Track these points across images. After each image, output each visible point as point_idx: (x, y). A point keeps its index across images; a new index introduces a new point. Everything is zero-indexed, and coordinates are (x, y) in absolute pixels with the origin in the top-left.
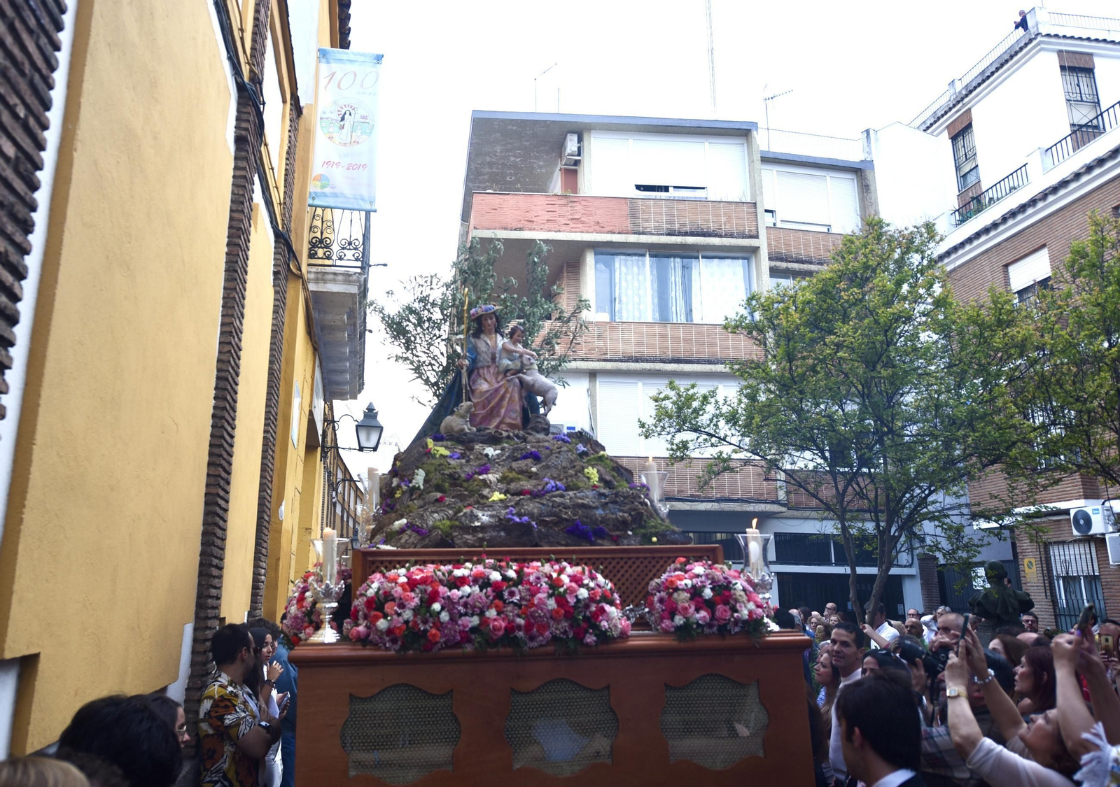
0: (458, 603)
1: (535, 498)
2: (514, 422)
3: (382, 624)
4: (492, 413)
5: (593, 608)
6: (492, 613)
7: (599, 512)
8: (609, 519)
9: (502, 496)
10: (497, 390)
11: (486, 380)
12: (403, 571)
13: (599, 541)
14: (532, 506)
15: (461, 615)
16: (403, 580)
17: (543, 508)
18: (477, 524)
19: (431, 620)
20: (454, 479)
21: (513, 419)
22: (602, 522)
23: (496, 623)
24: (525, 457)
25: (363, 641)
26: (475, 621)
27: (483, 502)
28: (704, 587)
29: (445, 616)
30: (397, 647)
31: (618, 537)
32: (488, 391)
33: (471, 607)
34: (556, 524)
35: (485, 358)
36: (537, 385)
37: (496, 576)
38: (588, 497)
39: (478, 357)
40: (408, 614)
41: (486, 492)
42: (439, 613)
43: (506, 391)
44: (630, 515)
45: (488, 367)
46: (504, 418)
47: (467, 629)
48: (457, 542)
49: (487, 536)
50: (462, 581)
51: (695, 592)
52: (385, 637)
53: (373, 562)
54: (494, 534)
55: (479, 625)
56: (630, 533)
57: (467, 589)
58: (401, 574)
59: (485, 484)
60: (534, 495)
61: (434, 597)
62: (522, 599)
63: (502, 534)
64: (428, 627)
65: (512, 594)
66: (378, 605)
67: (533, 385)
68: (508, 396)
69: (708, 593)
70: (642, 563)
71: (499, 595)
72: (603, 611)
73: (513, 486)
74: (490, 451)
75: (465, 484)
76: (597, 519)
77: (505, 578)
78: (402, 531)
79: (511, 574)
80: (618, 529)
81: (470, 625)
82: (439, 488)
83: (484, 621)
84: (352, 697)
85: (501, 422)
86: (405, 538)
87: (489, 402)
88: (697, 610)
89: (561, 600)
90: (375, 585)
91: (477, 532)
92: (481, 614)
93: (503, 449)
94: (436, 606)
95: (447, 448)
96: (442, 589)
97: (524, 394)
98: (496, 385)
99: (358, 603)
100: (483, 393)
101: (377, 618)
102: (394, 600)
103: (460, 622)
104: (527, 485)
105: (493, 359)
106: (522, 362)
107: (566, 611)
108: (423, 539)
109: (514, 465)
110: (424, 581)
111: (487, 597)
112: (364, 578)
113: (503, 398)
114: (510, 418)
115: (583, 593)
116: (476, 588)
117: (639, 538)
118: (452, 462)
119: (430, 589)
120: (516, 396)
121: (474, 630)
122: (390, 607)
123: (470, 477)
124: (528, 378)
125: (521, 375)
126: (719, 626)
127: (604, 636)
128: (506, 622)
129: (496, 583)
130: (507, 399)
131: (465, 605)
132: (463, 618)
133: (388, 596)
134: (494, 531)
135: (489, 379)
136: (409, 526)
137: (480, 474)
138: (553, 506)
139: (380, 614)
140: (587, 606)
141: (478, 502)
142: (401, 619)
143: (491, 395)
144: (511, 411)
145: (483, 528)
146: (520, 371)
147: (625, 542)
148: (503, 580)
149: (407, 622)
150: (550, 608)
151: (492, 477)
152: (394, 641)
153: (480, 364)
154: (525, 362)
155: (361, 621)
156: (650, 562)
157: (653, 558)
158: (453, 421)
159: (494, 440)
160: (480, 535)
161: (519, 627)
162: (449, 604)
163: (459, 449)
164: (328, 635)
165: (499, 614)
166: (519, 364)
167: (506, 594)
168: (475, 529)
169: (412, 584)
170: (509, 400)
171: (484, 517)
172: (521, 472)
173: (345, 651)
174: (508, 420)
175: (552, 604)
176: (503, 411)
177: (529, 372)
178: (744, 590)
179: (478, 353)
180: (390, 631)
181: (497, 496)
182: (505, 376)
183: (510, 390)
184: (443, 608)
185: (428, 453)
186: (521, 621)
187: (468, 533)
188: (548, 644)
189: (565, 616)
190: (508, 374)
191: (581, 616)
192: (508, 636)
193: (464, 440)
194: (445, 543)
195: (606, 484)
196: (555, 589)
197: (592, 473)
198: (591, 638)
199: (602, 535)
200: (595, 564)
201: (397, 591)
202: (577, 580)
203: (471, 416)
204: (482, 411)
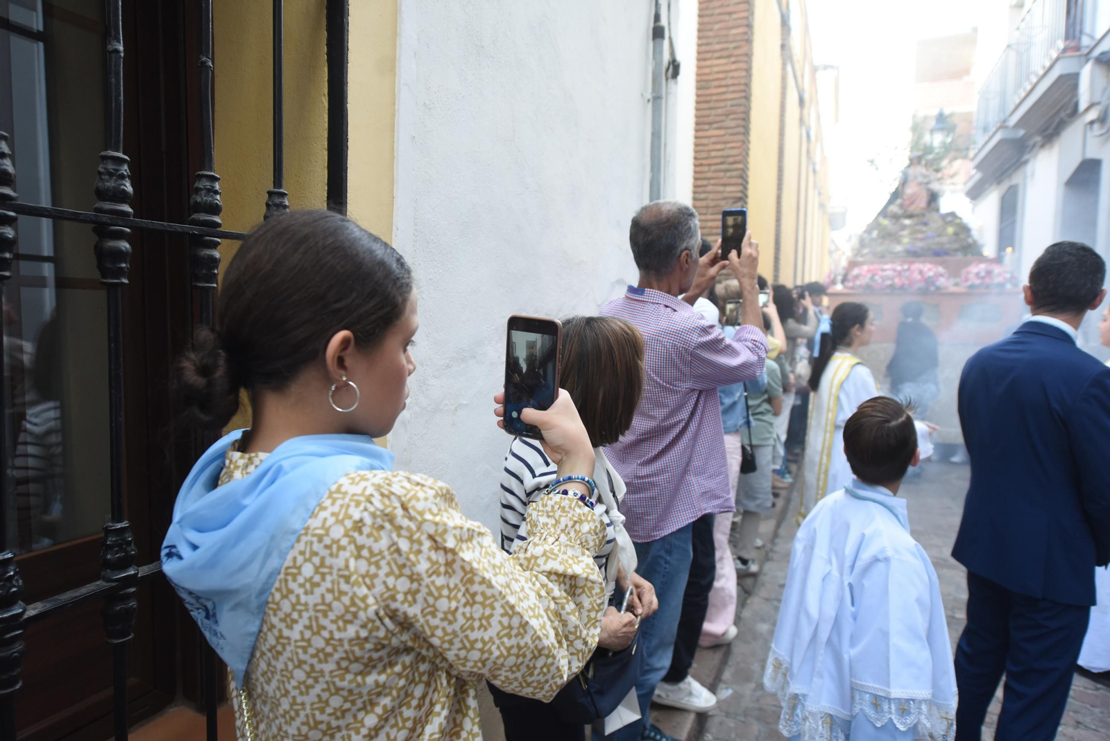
0: (885, 277)
2: (922, 207)
3: (858, 283)
5: (934, 279)
6: (897, 280)
7: (948, 245)
8: (950, 248)
9: (908, 240)
10: (916, 193)
13: (945, 256)
14: (919, 244)
15: (886, 281)
16: (866, 270)
17: (924, 244)
18: (896, 251)
19: (875, 282)
20: (890, 234)
22: (946, 249)
23: (898, 283)
24: (920, 224)
25: (852, 288)
26: (890, 282)
27: (899, 242)
29: (880, 281)
33: (888, 278)
34: (929, 250)
35: (912, 178)
36: (935, 189)
37: (899, 268)
38: (944, 239)
39: (908, 177)
40: (867, 280)
41: (901, 239)
42: (877, 280)
43: (919, 194)
44: (959, 246)
45: (913, 182)
46: (917, 205)
47: (887, 285)
48: (887, 257)
49: (900, 255)
50: (887, 270)
51: (977, 275)
52: (859, 287)
53: (856, 264)
54: (902, 254)
55: (892, 283)
57: (887, 273)
58: (865, 268)
59: (901, 236)
60: (922, 240)
61: (876, 275)
62: (908, 276)
63: (906, 254)
64: (874, 284)
65: (905, 274)
66: (857, 277)
67: (933, 189)
68: (921, 195)
69: (982, 274)
70: (961, 264)
71: (900, 274)
72: (938, 280)
73: (914, 236)
74: (907, 222)
75: (893, 236)
76: (944, 248)
78: (867, 254)
79: (905, 268)
82: (883, 238)
83: (894, 283)
85: (916, 207)
86: (867, 256)
87: (912, 198)
88: (977, 280)
89: (922, 276)
90: (855, 271)
92: (893, 280)
93: (912, 221)
94: (876, 278)
95: (888, 221)
96: (880, 273)
97: (929, 194)
98: (915, 190)
99: (850, 277)
100: (909, 195)
101: (856, 281)
102: (862, 276)
103: (885, 283)
104: (919, 236)
105: (916, 178)
106: (929, 179)
108: (874, 256)
109: (917, 228)
110: (873, 270)
111: (896, 275)
112: (852, 269)
113: (917, 196)
114: (921, 205)
115: (931, 274)
116: (892, 272)
118: (890, 227)
119: (875, 272)
120: (925, 195)
121: (890, 285)
122: (861, 278)
123: (896, 233)
124: (931, 186)
126: (985, 285)
127: (938, 288)
128: (902, 283)
129: (899, 271)
130: (919, 197)
133: (860, 275)
135: (912, 188)
137: (900, 231)
138: (928, 244)
140: (932, 278)
142: (864, 282)
143: (912, 194)
144: (922, 203)
145: (898, 252)
146: (927, 184)
148: (902, 270)
149: (866, 283)
151: (905, 233)
153: (909, 181)
154: (931, 179)
155: (850, 282)
156: (965, 264)
157: (966, 262)
158: (894, 209)
159: (910, 216)
160: (896, 254)
161: (906, 284)
162: (881, 277)
163: (894, 221)
164: (839, 287)
165: (899, 280)
166: (927, 180)
167: (903, 274)
168: (894, 252)
169: (869, 271)
170: (921, 197)
172: (919, 230)
173: (846, 291)
175: (919, 277)
176: (917, 202)
177: (932, 184)
179: (908, 175)
180: (860, 285)
181: (906, 240)
183: (921, 193)
184: (879, 278)
185: (880, 225)
187: (892, 254)
188: (917, 290)
189: (923, 281)
190: (922, 185)
191: (929, 281)
192: (902, 287)
193: (896, 217)
194: (882, 257)
195: (956, 234)
196: (921, 272)
197: (950, 230)
198: (932, 289)
199: (948, 254)
200: (940, 264)
201: (863, 273)
202: (930, 270)
203: (901, 206)
204: (908, 203)
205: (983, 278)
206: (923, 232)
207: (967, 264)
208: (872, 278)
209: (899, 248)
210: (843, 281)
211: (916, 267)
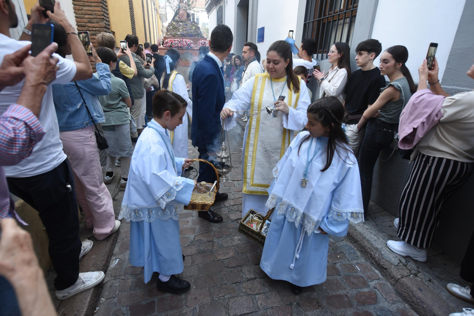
3: (167, 45)
4: (182, 17)
6: (179, 44)
7: (193, 33)
11: (181, 11)
12: (169, 39)
14: (185, 32)
19: (172, 45)
20: (176, 28)
25: (166, 47)
26: (177, 45)
27: (179, 31)
29: (174, 44)
33: (176, 44)
34: (188, 34)
35: (181, 7)
37: (179, 40)
38: (192, 31)
40: (170, 44)
44: (196, 33)
45: (182, 9)
50: (176, 40)
51: (202, 43)
53: (166, 38)
57: (176, 42)
59: (180, 29)
60: (186, 31)
61: (172, 42)
62: (182, 43)
63: (181, 35)
66: (167, 43)
69: (203, 43)
70: (197, 39)
71: (180, 42)
72: (191, 45)
73: (183, 29)
74: (181, 24)
80: (195, 35)
82: (174, 29)
89: (187, 43)
90: (166, 41)
95: (175, 23)
96: (174, 41)
98: (183, 12)
99: (165, 43)
104: (185, 29)
106: (186, 8)
107: (187, 45)
108: (171, 36)
109: (184, 26)
110: (172, 40)
111: (178, 42)
115: (189, 43)
117: (197, 37)
118: (175, 25)
120: (186, 14)
123: (178, 27)
124: (187, 11)
127: (191, 48)
130: (184, 15)
133: (168, 42)
136: (170, 34)
138: (188, 32)
143: (182, 14)
144: (185, 17)
145: (179, 35)
146: (186, 10)
151: (180, 28)
158: (176, 18)
159: (182, 22)
162: (174, 43)
163: (177, 23)
164: (162, 46)
169: (170, 41)
171: (179, 33)
173: (164, 48)
175: (185, 44)
181: (181, 30)
185: (173, 24)
186: (182, 45)
187: (177, 35)
188: (185, 48)
190: (184, 10)
191: (189, 45)
192: (181, 47)
193: (177, 22)
194: (174, 36)
195: (195, 29)
196: (186, 42)
197: (194, 28)
198: (190, 48)
199: (193, 36)
200: (191, 39)
201: (169, 41)
202: (188, 41)
203: (179, 18)
204: (181, 17)
205: (203, 44)
206: (186, 28)
207: (199, 40)
210: (163, 44)
211: (184, 40)
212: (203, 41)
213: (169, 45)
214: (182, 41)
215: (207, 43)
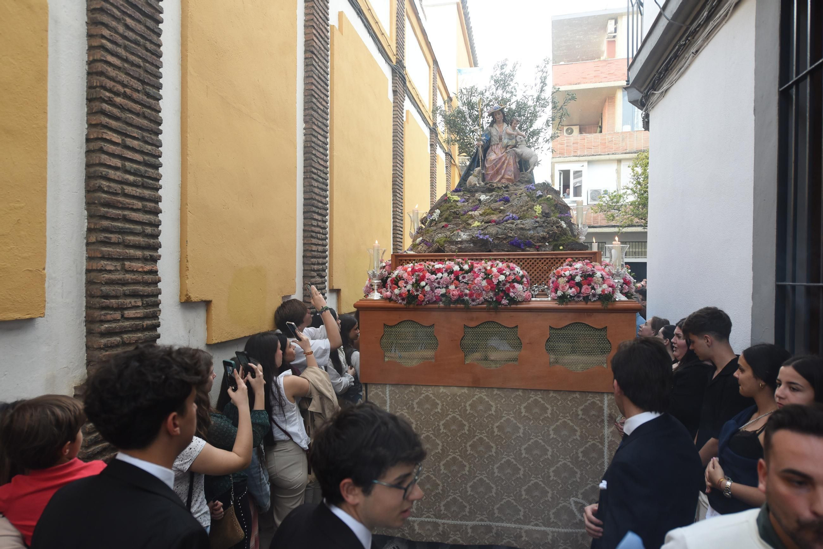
0: (434, 282)
1: (497, 224)
2: (510, 177)
3: (397, 291)
5: (508, 285)
7: (532, 232)
8: (535, 236)
9: (479, 224)
10: (500, 159)
11: (495, 153)
12: (412, 265)
13: (528, 249)
14: (493, 230)
15: (436, 288)
16: (410, 269)
17: (499, 230)
18: (459, 240)
19: (420, 290)
20: (456, 215)
21: (510, 176)
22: (531, 238)
23: (454, 292)
24: (500, 201)
25: (389, 299)
26: (443, 291)
27: (466, 226)
28: (577, 275)
29: (427, 288)
30: (405, 303)
31: (539, 246)
32: (495, 159)
34: (505, 239)
35: (495, 139)
36: (524, 154)
37: (456, 268)
38: (528, 223)
39: (492, 139)
40: (409, 287)
41: (470, 222)
42: (424, 287)
43: (505, 160)
44: (548, 233)
45: (498, 144)
46: (504, 175)
47: (439, 295)
48: (446, 249)
49: (463, 246)
50: (439, 270)
51: (571, 278)
52: (398, 297)
53: (401, 260)
54: (467, 245)
55: (445, 293)
56: (547, 244)
57: (440, 275)
58: (409, 267)
59: (472, 217)
61: (423, 278)
62: (468, 280)
63: (472, 245)
64: (418, 293)
65: (464, 278)
66: (396, 282)
67: (522, 154)
68: (507, 162)
69: (578, 279)
70: (550, 261)
71: (457, 278)
72: (514, 287)
73: (486, 218)
74: (483, 197)
75: (461, 217)
76: (528, 236)
77: (462, 269)
78: (420, 243)
79: (466, 267)
80: (540, 242)
81: (441, 293)
82: (446, 220)
83: (448, 291)
84: (384, 324)
85: (502, 178)
86: (420, 247)
87: (496, 166)
88: (571, 288)
89: (490, 281)
90: (398, 272)
91: (458, 244)
92: (447, 287)
93: (491, 196)
94: (423, 283)
95: (459, 196)
96: (428, 275)
97: (517, 160)
98: (500, 155)
99: (390, 280)
100: (491, 161)
101: (395, 288)
102: (404, 280)
103: (436, 291)
104: (494, 217)
105: (501, 139)
106: (516, 140)
107: (491, 287)
108: (429, 248)
109: (493, 205)
110: (420, 270)
111: (451, 279)
112: (395, 269)
113: (504, 163)
114: (508, 175)
115: (502, 278)
116: (446, 275)
117: (552, 247)
118: (459, 204)
119: (421, 274)
120: (512, 162)
121: (443, 295)
122: (401, 283)
123: (466, 213)
124: (518, 150)
125: (514, 149)
126: (584, 297)
127: (512, 301)
128: (459, 292)
129: (456, 271)
130: (506, 164)
131: (439, 283)
132: (437, 289)
133: (399, 278)
134: (467, 244)
135: (497, 153)
136: (423, 241)
137: (472, 211)
138: (505, 229)
139: (396, 286)
140: (504, 285)
141: (464, 227)
142: (406, 289)
143: (497, 162)
144: (510, 171)
145: (461, 242)
146: (515, 146)
147: (543, 249)
148: (460, 270)
149: (409, 291)
150: (483, 285)
151: (476, 213)
152: (403, 299)
153: (492, 143)
154: (518, 140)
155: (389, 289)
156: (555, 261)
157: (557, 258)
158: (473, 179)
159: (489, 190)
160: (460, 246)
161: (466, 295)
162: (430, 283)
163: (467, 197)
164: (377, 296)
165: (456, 288)
166: (514, 141)
167: (460, 278)
168: (457, 243)
169: (414, 271)
170: (507, 164)
172: (495, 210)
173: (383, 304)
174: (507, 176)
175: (484, 283)
176: (503, 171)
177: (520, 146)
178: (602, 277)
179: (491, 136)
180: (400, 295)
181: (476, 224)
182: (506, 149)
183: (508, 158)
184: (427, 284)
185: (450, 202)
186: (467, 292)
187: (453, 245)
188: (482, 303)
189: (490, 290)
190: (508, 148)
191: (501, 290)
192: (460, 299)
193: (472, 191)
194: (439, 250)
195: (545, 215)
196: (487, 275)
197: (538, 209)
198: (504, 302)
199: (530, 245)
200: (518, 262)
201: (405, 275)
202: (500, 271)
203: (481, 176)
204: (491, 172)
205: (579, 285)
206: (501, 211)
207: (559, 261)
208: (417, 284)
209: (464, 236)
210: (381, 288)
211: (478, 266)
212: (578, 265)
213: (404, 290)
214: (471, 269)
215: (598, 274)
